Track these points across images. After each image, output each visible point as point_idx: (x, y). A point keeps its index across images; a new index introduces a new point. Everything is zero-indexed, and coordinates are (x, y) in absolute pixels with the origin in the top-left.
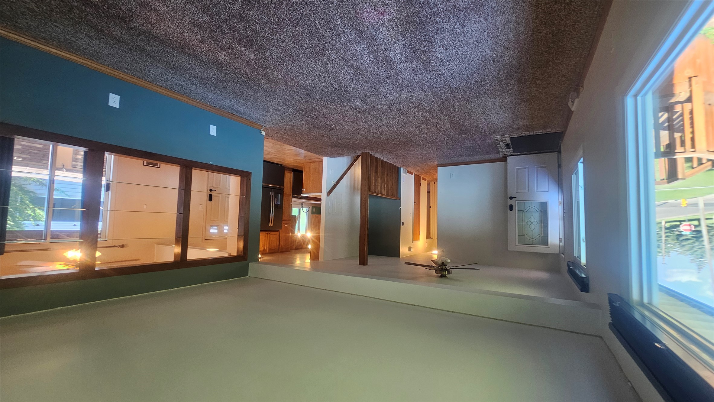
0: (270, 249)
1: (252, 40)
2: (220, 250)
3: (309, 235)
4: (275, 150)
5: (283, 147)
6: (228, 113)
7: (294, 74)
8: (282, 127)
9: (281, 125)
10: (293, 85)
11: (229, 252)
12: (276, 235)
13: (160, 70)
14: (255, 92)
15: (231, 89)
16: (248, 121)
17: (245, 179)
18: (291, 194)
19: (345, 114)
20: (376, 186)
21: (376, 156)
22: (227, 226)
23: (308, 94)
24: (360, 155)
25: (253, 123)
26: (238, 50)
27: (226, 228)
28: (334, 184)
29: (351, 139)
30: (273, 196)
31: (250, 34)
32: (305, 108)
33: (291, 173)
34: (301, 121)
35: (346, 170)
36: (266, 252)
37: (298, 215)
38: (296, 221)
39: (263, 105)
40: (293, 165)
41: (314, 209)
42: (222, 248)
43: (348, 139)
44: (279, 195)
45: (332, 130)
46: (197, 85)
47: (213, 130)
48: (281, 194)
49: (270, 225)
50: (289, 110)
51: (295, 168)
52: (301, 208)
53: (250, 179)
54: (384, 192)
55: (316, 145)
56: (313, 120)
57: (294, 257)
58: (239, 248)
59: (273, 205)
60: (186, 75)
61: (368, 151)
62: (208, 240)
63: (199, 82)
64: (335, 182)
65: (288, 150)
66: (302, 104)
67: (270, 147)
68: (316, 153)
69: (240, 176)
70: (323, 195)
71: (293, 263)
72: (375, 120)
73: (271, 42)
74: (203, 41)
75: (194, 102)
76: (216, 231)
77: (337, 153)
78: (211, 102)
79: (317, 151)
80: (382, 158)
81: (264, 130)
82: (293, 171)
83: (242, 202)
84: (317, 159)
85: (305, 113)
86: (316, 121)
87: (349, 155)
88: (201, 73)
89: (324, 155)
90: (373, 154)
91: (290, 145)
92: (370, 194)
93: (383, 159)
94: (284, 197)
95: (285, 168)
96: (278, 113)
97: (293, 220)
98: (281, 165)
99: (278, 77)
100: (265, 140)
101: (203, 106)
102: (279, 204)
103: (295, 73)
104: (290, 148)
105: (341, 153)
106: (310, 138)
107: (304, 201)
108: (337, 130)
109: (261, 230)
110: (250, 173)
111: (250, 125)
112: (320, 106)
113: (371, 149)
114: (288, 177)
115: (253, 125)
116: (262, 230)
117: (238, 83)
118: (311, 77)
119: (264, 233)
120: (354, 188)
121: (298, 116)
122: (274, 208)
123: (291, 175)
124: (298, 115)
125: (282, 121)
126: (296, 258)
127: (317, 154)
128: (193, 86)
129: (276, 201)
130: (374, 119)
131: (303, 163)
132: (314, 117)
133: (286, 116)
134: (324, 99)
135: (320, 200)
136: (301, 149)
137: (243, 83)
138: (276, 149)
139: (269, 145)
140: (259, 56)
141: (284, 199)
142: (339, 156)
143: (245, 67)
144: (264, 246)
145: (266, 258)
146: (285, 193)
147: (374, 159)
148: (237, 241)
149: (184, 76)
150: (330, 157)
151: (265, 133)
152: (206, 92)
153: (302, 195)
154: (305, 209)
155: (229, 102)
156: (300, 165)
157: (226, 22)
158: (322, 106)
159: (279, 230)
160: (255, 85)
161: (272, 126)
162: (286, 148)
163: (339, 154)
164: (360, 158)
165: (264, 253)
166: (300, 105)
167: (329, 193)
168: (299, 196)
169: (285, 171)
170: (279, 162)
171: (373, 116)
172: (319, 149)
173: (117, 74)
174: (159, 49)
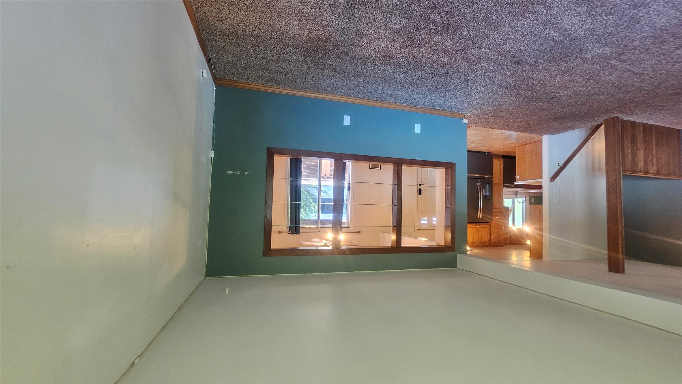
0: (479, 242)
1: (448, 24)
2: (429, 240)
3: (528, 229)
4: (480, 138)
5: (489, 133)
6: (431, 109)
7: (497, 44)
8: (487, 110)
9: (485, 108)
10: (497, 57)
11: (438, 242)
12: (486, 227)
13: (374, 86)
14: (455, 80)
15: (431, 84)
16: (449, 112)
17: (449, 170)
18: (502, 183)
19: (573, 72)
20: (634, 162)
21: (632, 119)
22: (435, 217)
23: (518, 62)
24: (603, 124)
25: (455, 113)
26: (435, 42)
27: (434, 219)
28: (559, 167)
29: (584, 103)
30: (480, 186)
31: (445, 19)
32: (514, 80)
33: (500, 160)
34: (510, 97)
35: (579, 146)
36: (475, 245)
37: (512, 207)
38: (510, 212)
39: (464, 91)
40: (503, 151)
41: (533, 199)
42: (431, 238)
43: (581, 105)
44: (488, 185)
45: (553, 98)
46: (402, 91)
47: (418, 129)
48: (489, 184)
49: (478, 217)
50: (494, 89)
51: (505, 155)
52: (516, 199)
53: (454, 170)
54: (653, 169)
55: (531, 122)
56: (526, 93)
57: (508, 253)
58: (447, 238)
59: (480, 196)
60: (393, 84)
61: (616, 115)
62: (419, 231)
63: (403, 86)
64: (561, 164)
65: (496, 135)
66: (509, 77)
67: (474, 135)
68: (531, 132)
69: (444, 168)
70: (545, 181)
71: (509, 260)
72: (628, 66)
73: (468, 17)
74: (403, 47)
75: (401, 107)
76: (426, 222)
77: (562, 126)
78: (414, 103)
79: (533, 129)
80: (644, 121)
81: (466, 118)
82: (503, 158)
83: (447, 193)
84: (533, 140)
85: (514, 86)
86: (529, 92)
87: (582, 127)
88: (404, 78)
89: (542, 133)
90: (625, 118)
91: (498, 128)
92: (623, 175)
93: (647, 122)
94: (493, 187)
95: (493, 156)
96: (480, 95)
97: (506, 212)
98: (488, 153)
99: (478, 55)
100: (468, 129)
101: (408, 108)
102: (488, 195)
103: (499, 41)
104: (498, 133)
105: (569, 125)
106: (523, 115)
107: (518, 190)
108: (561, 96)
109: (468, 222)
110: (454, 164)
111: (452, 116)
112: (534, 72)
113: (622, 111)
114: (498, 166)
115: (454, 115)
116: (470, 222)
117: (437, 77)
118: (519, 40)
119: (472, 225)
120: (593, 169)
121: (505, 93)
122: (483, 199)
123: (500, 162)
124: (505, 91)
125: (486, 103)
126: (511, 255)
127: (533, 133)
128: (400, 92)
129: (484, 192)
130: (626, 66)
131: (515, 147)
132: (526, 89)
133: (491, 96)
134: (540, 61)
135: (540, 187)
136: (512, 130)
137: (442, 75)
138: (481, 136)
139: (473, 133)
140: (456, 39)
141: (493, 189)
142: (565, 130)
143: (443, 57)
144: (473, 238)
145: (476, 251)
146: (494, 182)
147: (629, 124)
148: (445, 231)
149: (392, 85)
150: (552, 134)
151: (468, 121)
152: (410, 95)
153: (515, 183)
154: (521, 200)
155: (431, 98)
156: (510, 150)
157: (421, 18)
158: (537, 71)
159: (488, 223)
160: (454, 73)
161: (475, 111)
162: (492, 134)
163: (566, 128)
164: (603, 128)
165: (473, 246)
166: (507, 78)
167: (553, 178)
168: (512, 185)
169: (493, 159)
170: (485, 150)
171: (625, 61)
172: (536, 127)
173: (347, 99)
174: (371, 69)
